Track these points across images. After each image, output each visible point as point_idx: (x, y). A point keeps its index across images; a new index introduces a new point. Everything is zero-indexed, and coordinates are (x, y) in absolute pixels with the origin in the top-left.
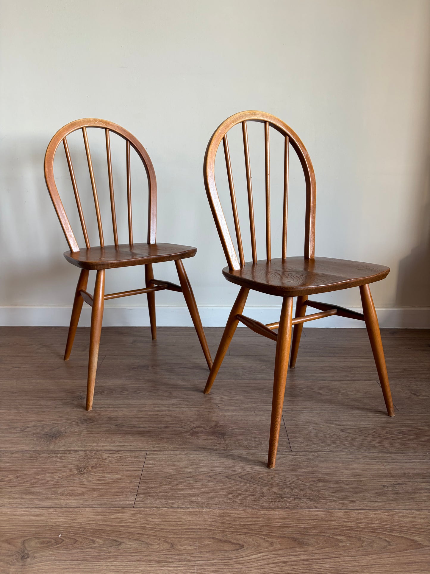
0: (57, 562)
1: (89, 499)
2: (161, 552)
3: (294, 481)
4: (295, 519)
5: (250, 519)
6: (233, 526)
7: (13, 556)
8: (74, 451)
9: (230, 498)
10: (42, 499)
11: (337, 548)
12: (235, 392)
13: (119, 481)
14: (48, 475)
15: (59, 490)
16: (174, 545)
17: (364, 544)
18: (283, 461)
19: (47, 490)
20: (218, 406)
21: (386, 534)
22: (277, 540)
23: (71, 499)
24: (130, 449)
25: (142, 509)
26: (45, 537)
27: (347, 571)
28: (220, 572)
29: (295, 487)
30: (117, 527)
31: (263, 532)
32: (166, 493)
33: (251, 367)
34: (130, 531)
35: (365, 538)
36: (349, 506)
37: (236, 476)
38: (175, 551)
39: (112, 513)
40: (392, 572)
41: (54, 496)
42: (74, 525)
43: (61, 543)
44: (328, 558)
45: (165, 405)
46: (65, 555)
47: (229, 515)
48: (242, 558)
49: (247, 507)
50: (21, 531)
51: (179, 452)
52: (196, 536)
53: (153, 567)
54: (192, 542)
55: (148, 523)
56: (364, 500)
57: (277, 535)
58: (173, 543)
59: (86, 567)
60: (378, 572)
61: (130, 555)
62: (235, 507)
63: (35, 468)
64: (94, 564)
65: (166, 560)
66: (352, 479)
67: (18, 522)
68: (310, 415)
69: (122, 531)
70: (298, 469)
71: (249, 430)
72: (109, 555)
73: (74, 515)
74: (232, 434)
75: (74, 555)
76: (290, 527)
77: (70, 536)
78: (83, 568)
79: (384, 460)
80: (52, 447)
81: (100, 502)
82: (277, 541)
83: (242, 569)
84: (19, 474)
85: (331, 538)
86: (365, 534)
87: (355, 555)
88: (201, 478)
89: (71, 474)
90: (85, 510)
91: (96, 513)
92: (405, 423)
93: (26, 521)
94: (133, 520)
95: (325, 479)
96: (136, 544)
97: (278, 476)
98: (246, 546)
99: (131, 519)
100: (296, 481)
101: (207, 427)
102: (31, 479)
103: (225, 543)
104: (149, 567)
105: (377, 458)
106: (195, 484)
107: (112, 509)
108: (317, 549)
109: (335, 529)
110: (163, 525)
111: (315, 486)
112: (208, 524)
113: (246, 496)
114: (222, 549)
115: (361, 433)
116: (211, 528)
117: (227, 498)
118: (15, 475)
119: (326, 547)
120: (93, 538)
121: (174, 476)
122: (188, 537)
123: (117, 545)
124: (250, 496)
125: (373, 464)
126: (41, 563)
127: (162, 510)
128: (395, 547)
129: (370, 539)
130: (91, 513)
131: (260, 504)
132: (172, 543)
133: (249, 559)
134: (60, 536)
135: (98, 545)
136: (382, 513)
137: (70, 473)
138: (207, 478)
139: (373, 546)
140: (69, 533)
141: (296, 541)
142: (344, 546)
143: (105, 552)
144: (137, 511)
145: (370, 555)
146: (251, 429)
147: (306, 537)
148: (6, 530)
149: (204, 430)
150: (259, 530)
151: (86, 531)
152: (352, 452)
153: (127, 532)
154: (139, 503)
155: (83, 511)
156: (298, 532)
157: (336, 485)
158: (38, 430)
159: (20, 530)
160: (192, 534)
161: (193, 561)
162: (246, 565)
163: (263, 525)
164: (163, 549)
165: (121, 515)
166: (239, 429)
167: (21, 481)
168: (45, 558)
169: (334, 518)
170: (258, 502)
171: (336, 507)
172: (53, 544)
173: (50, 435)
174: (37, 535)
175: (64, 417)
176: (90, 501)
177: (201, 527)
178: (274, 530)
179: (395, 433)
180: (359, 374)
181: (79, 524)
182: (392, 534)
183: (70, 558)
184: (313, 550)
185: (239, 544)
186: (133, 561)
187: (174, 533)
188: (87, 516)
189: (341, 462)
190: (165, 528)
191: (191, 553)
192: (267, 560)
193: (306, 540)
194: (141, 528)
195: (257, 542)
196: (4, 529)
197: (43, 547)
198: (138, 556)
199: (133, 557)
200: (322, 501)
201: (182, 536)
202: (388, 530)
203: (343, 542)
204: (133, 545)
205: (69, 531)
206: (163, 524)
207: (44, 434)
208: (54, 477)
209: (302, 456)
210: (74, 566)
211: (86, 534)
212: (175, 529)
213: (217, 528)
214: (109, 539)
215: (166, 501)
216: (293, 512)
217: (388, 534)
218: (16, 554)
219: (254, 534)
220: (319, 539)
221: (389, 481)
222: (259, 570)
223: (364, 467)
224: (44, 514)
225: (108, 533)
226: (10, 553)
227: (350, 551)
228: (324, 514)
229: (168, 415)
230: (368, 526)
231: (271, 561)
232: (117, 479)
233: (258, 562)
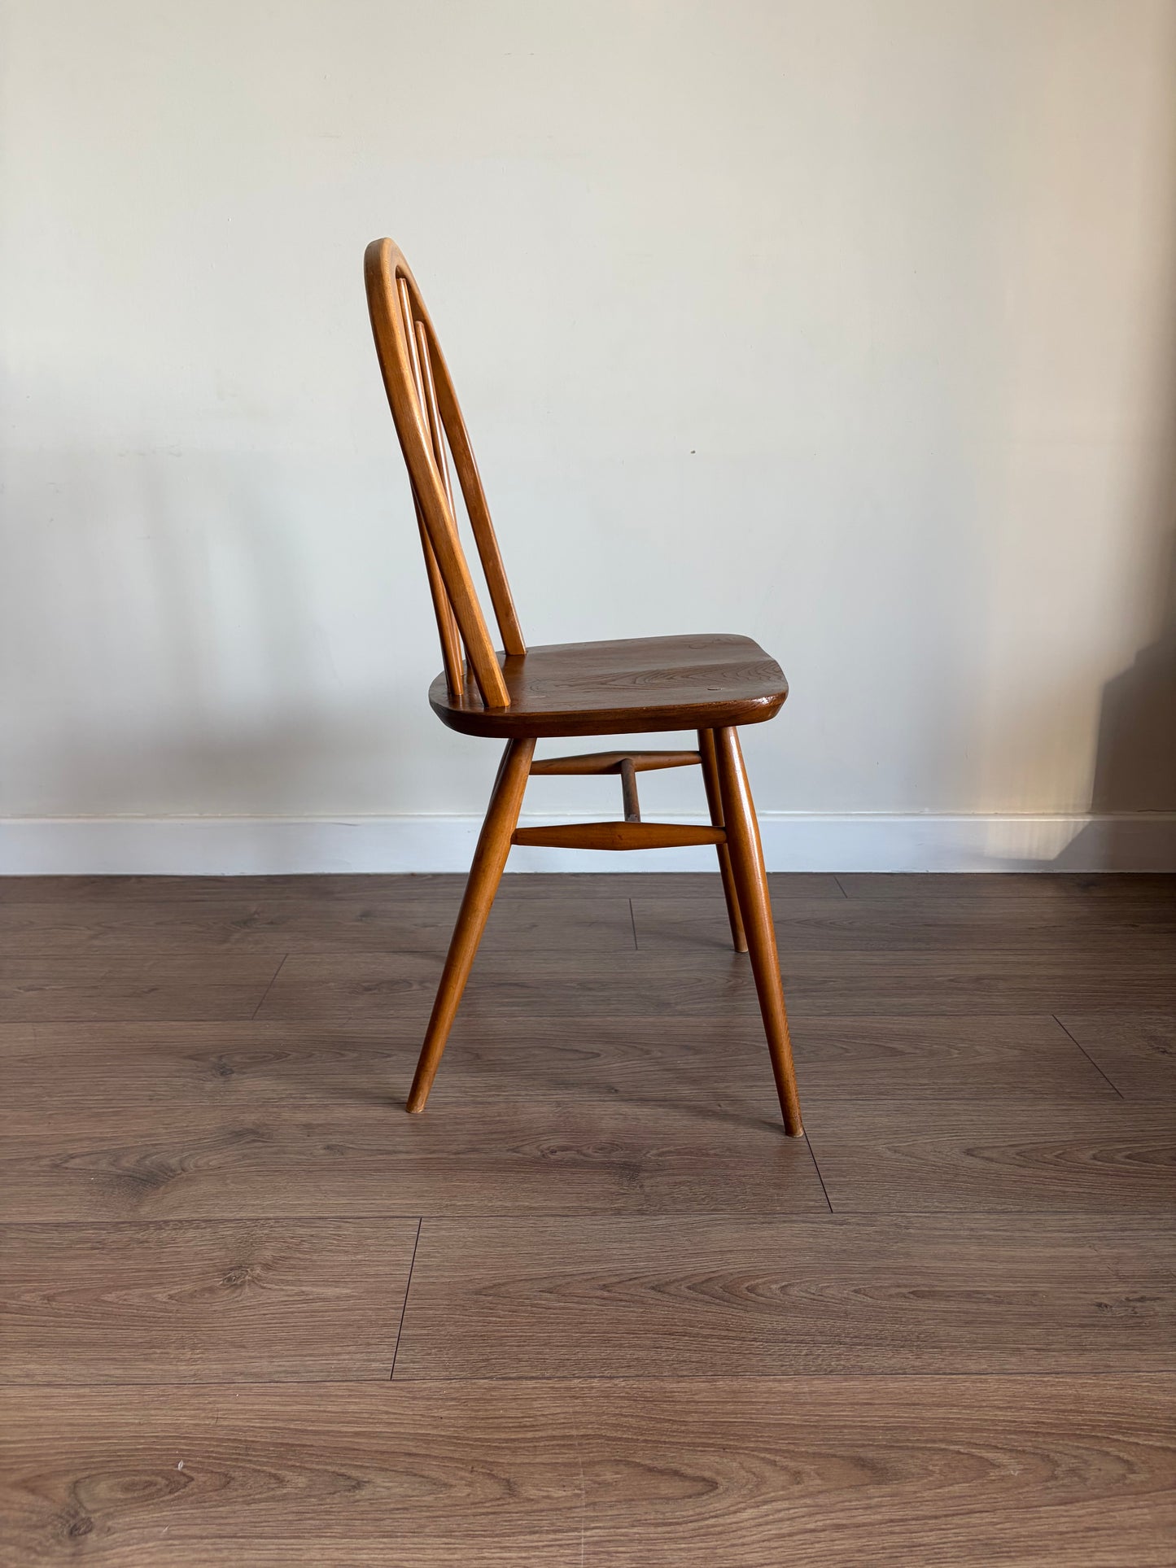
0: (176, 1542)
1: (261, 1357)
2: (479, 1507)
3: (845, 1296)
4: (857, 1404)
5: (730, 1407)
6: (683, 1428)
7: (43, 1527)
8: (211, 1221)
9: (668, 1348)
10: (124, 1360)
11: (983, 1485)
12: (660, 1051)
13: (344, 1305)
14: (138, 1291)
15: (170, 1333)
16: (516, 1484)
17: (1059, 1472)
18: (811, 1240)
19: (136, 1335)
20: (616, 1090)
21: (1118, 1440)
22: (811, 1465)
23: (210, 1360)
24: (371, 1214)
25: (418, 1384)
26: (138, 1471)
27: (1018, 1549)
28: (655, 1561)
29: (850, 1314)
30: (346, 1436)
31: (768, 1442)
32: (481, 1336)
33: (700, 981)
34: (384, 1448)
35: (1060, 1453)
36: (1008, 1364)
37: (681, 1285)
38: (520, 1503)
39: (331, 1395)
40: (1147, 1549)
41: (158, 1351)
42: (222, 1434)
43: (185, 1486)
44: (961, 1514)
45: (463, 1089)
46: (199, 1521)
47: (668, 1397)
48: (714, 1520)
49: (719, 1373)
50: (67, 1453)
51: (512, 1219)
52: (577, 1458)
53: (458, 1551)
54: (567, 1476)
55: (435, 1423)
56: (1049, 1347)
57: (810, 1451)
58: (511, 1480)
59: (262, 1557)
60: (1107, 1549)
61: (388, 1516)
62: (685, 1373)
63: (100, 1274)
64: (284, 1547)
65: (493, 1529)
66: (1011, 1287)
67: (54, 1427)
68: (876, 1113)
69: (362, 1447)
70: (854, 1262)
71: (708, 1155)
72: (326, 1517)
73: (219, 1406)
74: (661, 1168)
75: (226, 1521)
76: (845, 1427)
77: (210, 1464)
78: (252, 1560)
79: (1096, 1234)
80: (146, 1211)
81: (292, 1366)
82: (813, 1467)
83: (717, 1551)
84: (54, 1288)
85: (966, 1456)
86: (1061, 1442)
87: (1035, 1503)
88: (580, 1291)
89: (206, 1286)
90: (251, 1389)
91: (285, 1399)
92: (1142, 1131)
93: (79, 1425)
94: (392, 1416)
95: (933, 1289)
96: (406, 1485)
97: (801, 1283)
98: (723, 1483)
99: (387, 1413)
100: (851, 1297)
101: (589, 1148)
102: (89, 1305)
103: (663, 1475)
104: (445, 1551)
105: (1075, 1228)
106: (563, 1308)
107: (328, 1384)
108: (928, 1487)
109: (974, 1430)
110: (478, 1428)
111: (906, 1309)
112: (610, 1422)
113: (713, 1340)
114: (655, 1494)
115: (1023, 1158)
116: (619, 1434)
117: (657, 1348)
118: (42, 1293)
119: (950, 1482)
120: (278, 1470)
121: (503, 1289)
122: (554, 1461)
123: (349, 1490)
124: (725, 1341)
125: (1064, 1246)
126: (129, 1545)
127: (475, 1384)
128: (1148, 1476)
129: (1075, 1457)
130: (268, 1398)
131: (754, 1362)
132: (508, 1481)
133: (734, 1520)
134: (181, 1465)
135: (293, 1491)
136: (1102, 1382)
137: (200, 1283)
138: (599, 1293)
139: (1087, 1476)
140: (209, 1457)
141: (863, 1466)
142: (1002, 1479)
143: (314, 1512)
144: (402, 1389)
145: (1081, 1503)
146: (712, 1152)
147: (893, 1455)
148: (21, 1453)
149: (578, 1157)
150: (758, 1437)
151: (255, 1450)
152: (1004, 1212)
153: (376, 1452)
154: (405, 1365)
155: (243, 1392)
156: (869, 1440)
157: (967, 1306)
158: (103, 1165)
159: (62, 1453)
160: (566, 1454)
161: (573, 1531)
162: (728, 1537)
163: (768, 1421)
164: (482, 1496)
165: (356, 1403)
166: (678, 1153)
167: (58, 1309)
168: (141, 1531)
169: (968, 1399)
170: (747, 1356)
171: (972, 1367)
172: (161, 1490)
173: (139, 1178)
174: (113, 1464)
175: (176, 1127)
176: (265, 1362)
177: (590, 1432)
178: (801, 1436)
179: (1119, 1157)
180: (1000, 995)
181: (236, 1431)
182: (1136, 1441)
183: (213, 1529)
184: (915, 1492)
185: (704, 1479)
186: (399, 1534)
187: (514, 1451)
188: (256, 1407)
189: (973, 1240)
190: (486, 1437)
191: (565, 1508)
192: (788, 1522)
193: (894, 1464)
194: (416, 1437)
195: (754, 1470)
196: (15, 1449)
197: (133, 1498)
198: (413, 1518)
199: (396, 1524)
200: (929, 1353)
201: (538, 1460)
202: (1125, 1428)
203: (999, 1467)
204: (397, 1487)
205: (207, 1452)
206: (481, 1425)
207: (119, 1176)
208: (156, 1296)
209: (864, 1225)
210: (225, 1554)
211: (255, 1459)
212: (514, 1440)
213: (635, 1434)
214: (326, 1471)
215: (483, 1360)
216: (852, 1383)
217: (1124, 1441)
218: (53, 1520)
219: (743, 1448)
220: (931, 1460)
221: (1113, 1290)
222: (766, 1553)
223: (1041, 1254)
224: (131, 1403)
225: (321, 1456)
226: (35, 1518)
227: (1020, 1491)
228: (939, 1390)
229: (474, 1115)
230: (1065, 1419)
231: (798, 1525)
232: (338, 1298)
233: (761, 1529)
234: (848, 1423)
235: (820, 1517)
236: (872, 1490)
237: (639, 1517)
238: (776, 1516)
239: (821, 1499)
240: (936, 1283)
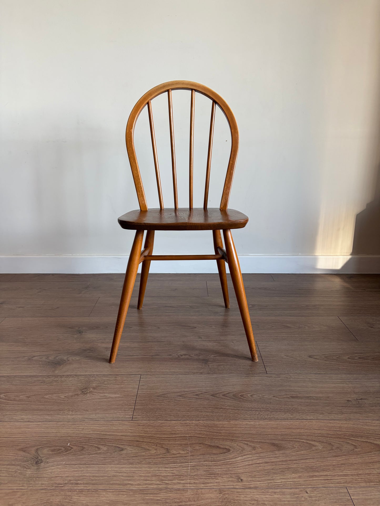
0: (68, 466)
4: (273, 428)
5: (234, 429)
6: (220, 434)
7: (28, 461)
10: (51, 415)
11: (310, 451)
13: (117, 399)
15: (65, 407)
16: (170, 450)
17: (334, 448)
19: (55, 407)
21: (353, 439)
22: (258, 445)
23: (77, 414)
25: (140, 422)
26: (56, 446)
29: (272, 403)
30: (118, 436)
31: (246, 439)
34: (130, 439)
35: (334, 442)
36: (319, 417)
39: (114, 425)
42: (81, 435)
43: (70, 450)
46: (74, 460)
47: (216, 426)
48: (229, 460)
51: (169, 375)
52: (188, 442)
55: (145, 432)
58: (168, 448)
62: (221, 419)
63: (44, 390)
69: (123, 439)
72: (113, 459)
73: (80, 427)
76: (269, 434)
77: (78, 444)
81: (102, 416)
85: (306, 443)
86: (335, 439)
89: (76, 394)
90: (90, 422)
91: (100, 425)
93: (38, 433)
95: (297, 396)
98: (232, 450)
106: (184, 401)
108: (294, 452)
109: (308, 436)
112: (197, 433)
116: (200, 436)
118: (26, 395)
119: (301, 450)
120: (98, 445)
121: (166, 395)
122: (181, 443)
123: (119, 451)
126: (53, 467)
127: (157, 422)
129: (339, 444)
130: (95, 425)
133: (235, 460)
134: (69, 444)
135: (103, 451)
136: (348, 423)
137: (74, 393)
138: (195, 397)
139: (342, 449)
140: (77, 442)
141: (274, 445)
142: (316, 450)
143: (109, 457)
144: (135, 423)
145: (340, 457)
147: (283, 442)
150: (242, 437)
151: (91, 439)
153: (127, 440)
154: (136, 416)
156: (277, 438)
165: (122, 427)
167: (31, 400)
168: (57, 463)
169: (306, 427)
171: (308, 418)
172: (62, 451)
174: (48, 444)
176: (94, 416)
177: (192, 435)
178: (256, 437)
181: (85, 434)
182: (357, 439)
183: (78, 462)
184: (290, 453)
185: (226, 449)
186: (135, 463)
187: (169, 440)
188: (91, 428)
190: (160, 436)
192: (251, 461)
193: (284, 445)
194: (140, 437)
195: (241, 446)
197: (55, 453)
199: (133, 461)
201: (176, 443)
203: (315, 446)
205: (77, 440)
208: (61, 396)
210: (82, 469)
211: (91, 442)
213: (205, 436)
214: (112, 446)
216: (272, 422)
218: (31, 459)
219: (238, 440)
220: (295, 444)
225: (111, 441)
226: (25, 459)
227: (322, 453)
230: (336, 433)
231: (254, 462)
232: (116, 397)
233: (243, 463)
234: (270, 433)
235: (260, 460)
236: (277, 452)
237: (206, 459)
238: (248, 459)
239: (262, 455)
240: (298, 394)
